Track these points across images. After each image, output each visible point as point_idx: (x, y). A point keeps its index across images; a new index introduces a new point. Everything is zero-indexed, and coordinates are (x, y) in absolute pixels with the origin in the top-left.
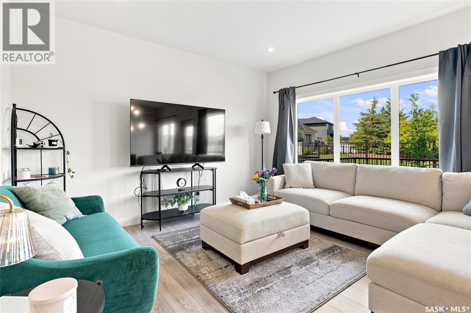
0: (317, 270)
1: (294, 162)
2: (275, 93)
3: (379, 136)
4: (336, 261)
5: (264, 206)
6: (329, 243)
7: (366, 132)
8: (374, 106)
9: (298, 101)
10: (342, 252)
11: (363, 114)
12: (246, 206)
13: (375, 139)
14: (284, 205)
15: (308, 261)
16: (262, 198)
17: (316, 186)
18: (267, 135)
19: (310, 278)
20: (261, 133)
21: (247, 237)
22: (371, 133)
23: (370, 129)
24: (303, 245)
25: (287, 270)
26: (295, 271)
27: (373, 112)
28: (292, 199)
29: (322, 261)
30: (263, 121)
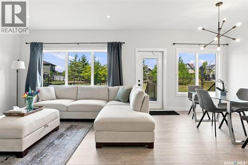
0: (68, 138)
1: (41, 87)
2: (27, 43)
3: (78, 72)
4: (74, 131)
5: (33, 112)
6: (68, 125)
7: (72, 70)
8: (76, 58)
9: (44, 51)
10: (76, 126)
11: (71, 61)
12: (21, 115)
13: (76, 74)
14: (45, 110)
15: (62, 135)
16: (30, 108)
17: (57, 98)
18: (23, 70)
19: (66, 142)
20: (17, 69)
21: (26, 133)
22: (74, 71)
23: (74, 69)
24: (56, 129)
25: (52, 144)
26: (56, 142)
27: (75, 61)
28: (48, 106)
29: (68, 133)
30: (18, 60)
